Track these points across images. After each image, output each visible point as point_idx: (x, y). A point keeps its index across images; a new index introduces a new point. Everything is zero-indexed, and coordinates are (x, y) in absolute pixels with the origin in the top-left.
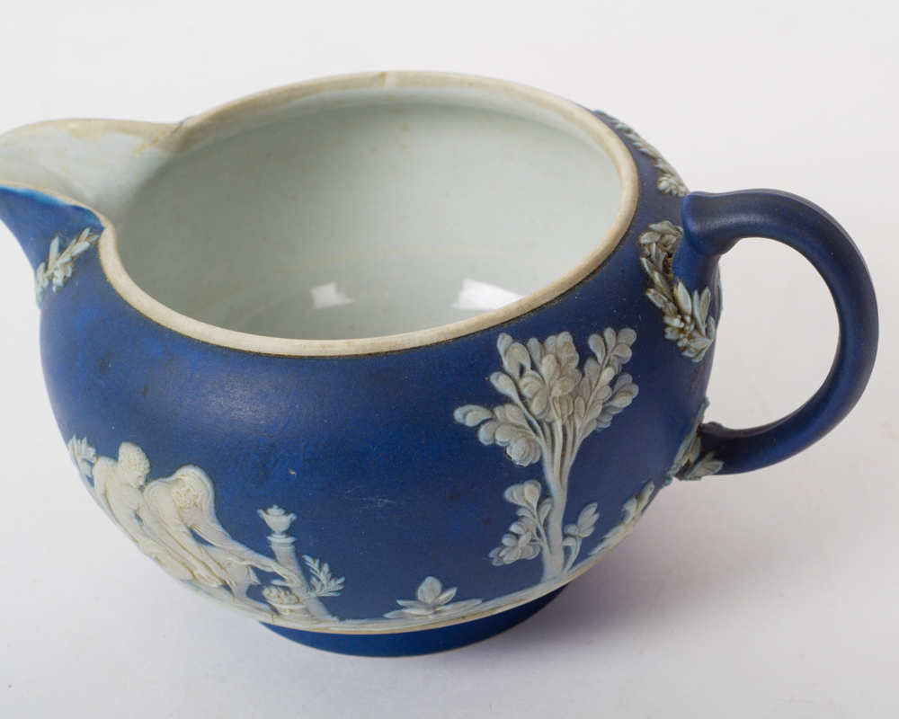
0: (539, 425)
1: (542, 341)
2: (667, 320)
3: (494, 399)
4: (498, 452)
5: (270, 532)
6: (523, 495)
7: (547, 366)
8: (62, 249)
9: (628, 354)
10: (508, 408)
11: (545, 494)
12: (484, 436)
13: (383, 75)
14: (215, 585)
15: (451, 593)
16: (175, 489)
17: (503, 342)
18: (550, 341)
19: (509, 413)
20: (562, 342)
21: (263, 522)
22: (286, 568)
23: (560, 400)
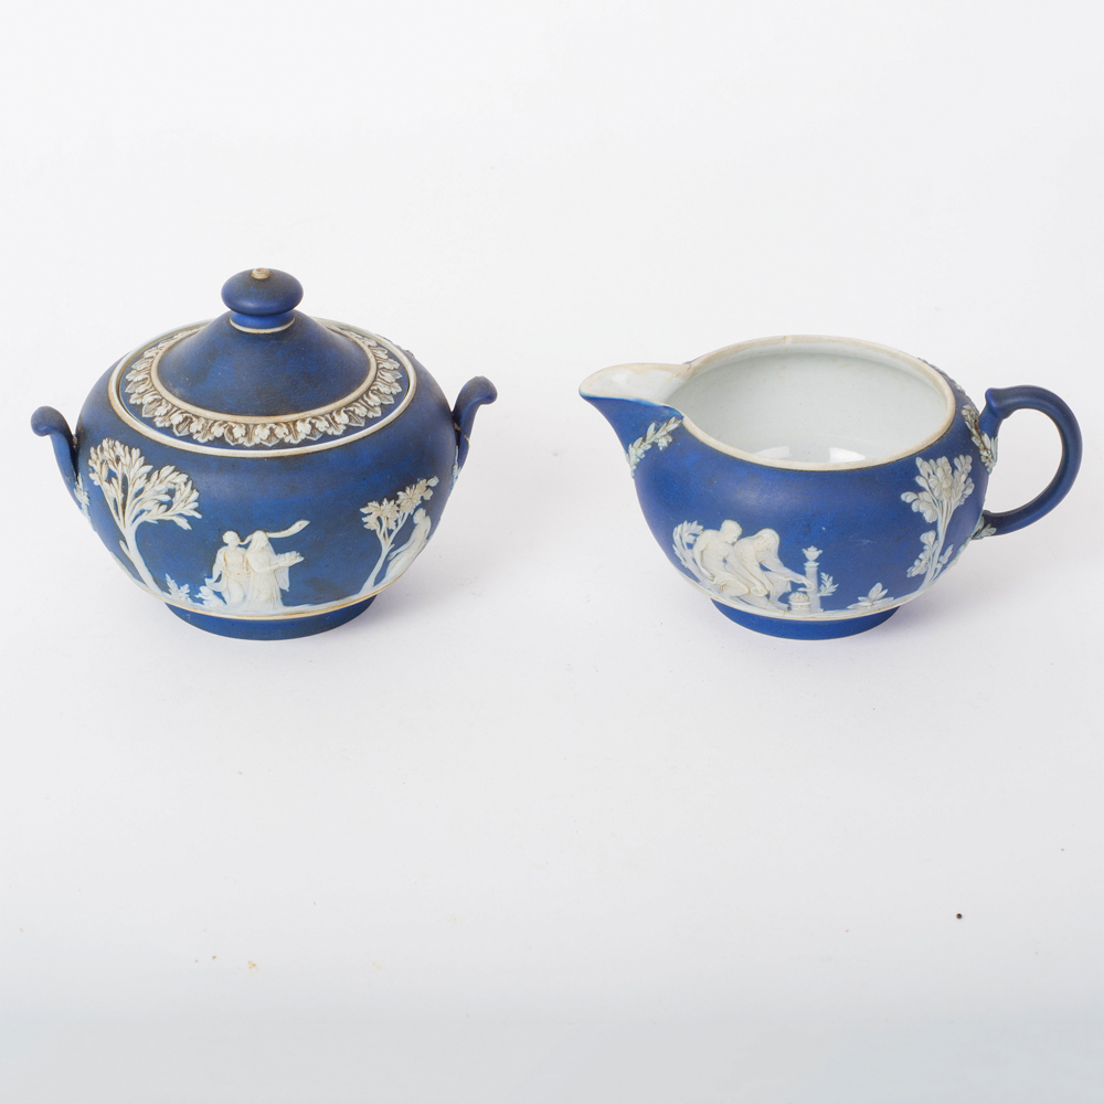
0: (937, 502)
1: (935, 461)
2: (981, 452)
3: (918, 489)
4: (919, 515)
5: (806, 560)
6: (928, 538)
7: (939, 473)
8: (657, 430)
9: (970, 468)
10: (924, 493)
11: (936, 538)
12: (914, 508)
13: (785, 337)
14: (763, 594)
15: (886, 591)
16: (756, 542)
17: (919, 461)
18: (939, 460)
19: (924, 496)
20: (943, 460)
21: (804, 555)
22: (809, 581)
23: (946, 490)
